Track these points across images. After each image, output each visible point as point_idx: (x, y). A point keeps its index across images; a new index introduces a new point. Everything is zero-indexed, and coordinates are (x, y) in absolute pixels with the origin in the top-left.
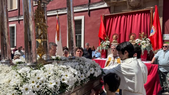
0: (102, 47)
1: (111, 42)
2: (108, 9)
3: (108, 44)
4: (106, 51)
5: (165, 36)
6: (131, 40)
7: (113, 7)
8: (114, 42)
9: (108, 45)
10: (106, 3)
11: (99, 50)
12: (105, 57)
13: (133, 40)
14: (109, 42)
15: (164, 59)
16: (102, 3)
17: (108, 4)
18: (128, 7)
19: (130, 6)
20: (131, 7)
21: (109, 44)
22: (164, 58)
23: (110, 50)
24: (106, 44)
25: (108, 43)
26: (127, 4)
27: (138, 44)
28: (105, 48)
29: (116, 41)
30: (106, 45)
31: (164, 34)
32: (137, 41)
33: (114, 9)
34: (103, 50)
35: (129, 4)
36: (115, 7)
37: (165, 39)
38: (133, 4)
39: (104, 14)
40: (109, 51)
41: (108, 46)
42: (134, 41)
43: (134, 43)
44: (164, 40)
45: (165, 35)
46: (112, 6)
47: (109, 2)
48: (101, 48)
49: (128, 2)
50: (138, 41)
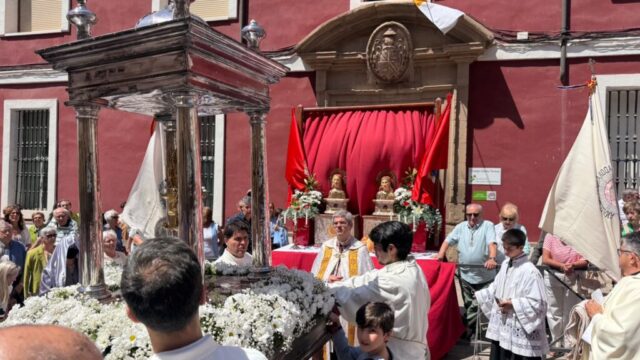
0: (298, 209)
1: (325, 195)
2: (306, 80)
3: (316, 201)
4: (312, 222)
5: (473, 174)
6: (382, 189)
7: (325, 75)
8: (335, 195)
9: (315, 205)
10: (300, 59)
11: (290, 221)
12: (307, 242)
13: (388, 192)
14: (318, 194)
15: (473, 248)
16: (289, 57)
17: (306, 62)
18: (371, 79)
19: (376, 75)
20: (378, 81)
21: (319, 202)
22: (471, 244)
23: (324, 219)
24: (311, 200)
25: (316, 198)
26: (366, 69)
27: (402, 203)
28: (307, 213)
29: (339, 192)
30: (309, 204)
31: (471, 166)
32: (400, 194)
33: (327, 81)
34: (301, 221)
35: (373, 72)
36: (329, 73)
37: (474, 183)
38: (385, 70)
39: (300, 106)
40: (318, 224)
41: (315, 209)
42: (391, 194)
43: (392, 201)
44: (471, 186)
45: (474, 169)
46: (323, 70)
47: (309, 58)
48: (294, 213)
49: (370, 64)
50: (403, 195)
